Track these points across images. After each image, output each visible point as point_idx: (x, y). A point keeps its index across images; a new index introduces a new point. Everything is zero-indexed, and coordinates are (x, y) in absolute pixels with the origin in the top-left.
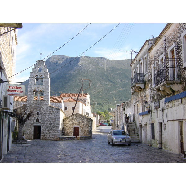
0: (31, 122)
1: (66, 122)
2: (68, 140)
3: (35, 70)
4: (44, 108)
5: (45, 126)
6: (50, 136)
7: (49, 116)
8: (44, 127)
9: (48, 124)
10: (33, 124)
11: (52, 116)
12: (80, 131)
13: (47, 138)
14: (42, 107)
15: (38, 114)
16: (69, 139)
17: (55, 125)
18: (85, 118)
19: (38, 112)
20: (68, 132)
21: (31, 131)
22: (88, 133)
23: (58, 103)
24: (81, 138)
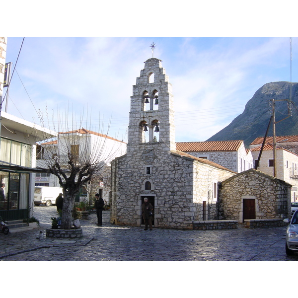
0: (135, 188)
1: (226, 188)
2: (218, 229)
3: (141, 80)
4: (160, 159)
5: (163, 198)
6: (174, 221)
7: (172, 176)
8: (162, 200)
9: (170, 193)
10: (140, 193)
11: (177, 176)
12: (257, 209)
13: (167, 224)
14: (155, 157)
15: (149, 173)
16: (220, 227)
17: (183, 195)
18: (267, 179)
19: (148, 168)
20: (232, 209)
21: (136, 208)
22: (274, 213)
23: (230, 153)
24: (255, 224)
